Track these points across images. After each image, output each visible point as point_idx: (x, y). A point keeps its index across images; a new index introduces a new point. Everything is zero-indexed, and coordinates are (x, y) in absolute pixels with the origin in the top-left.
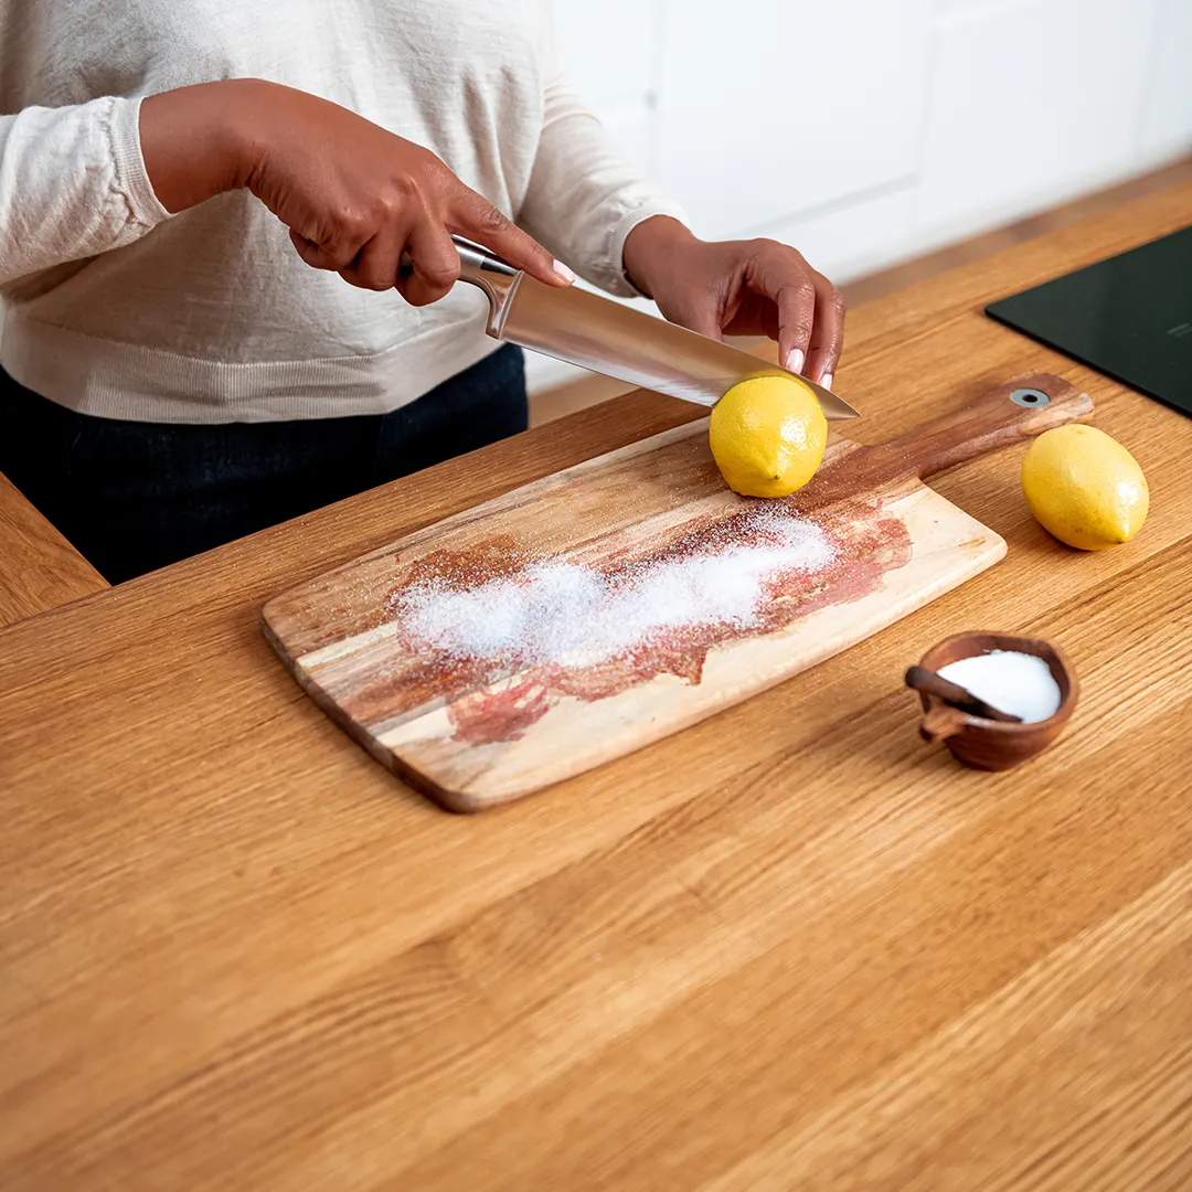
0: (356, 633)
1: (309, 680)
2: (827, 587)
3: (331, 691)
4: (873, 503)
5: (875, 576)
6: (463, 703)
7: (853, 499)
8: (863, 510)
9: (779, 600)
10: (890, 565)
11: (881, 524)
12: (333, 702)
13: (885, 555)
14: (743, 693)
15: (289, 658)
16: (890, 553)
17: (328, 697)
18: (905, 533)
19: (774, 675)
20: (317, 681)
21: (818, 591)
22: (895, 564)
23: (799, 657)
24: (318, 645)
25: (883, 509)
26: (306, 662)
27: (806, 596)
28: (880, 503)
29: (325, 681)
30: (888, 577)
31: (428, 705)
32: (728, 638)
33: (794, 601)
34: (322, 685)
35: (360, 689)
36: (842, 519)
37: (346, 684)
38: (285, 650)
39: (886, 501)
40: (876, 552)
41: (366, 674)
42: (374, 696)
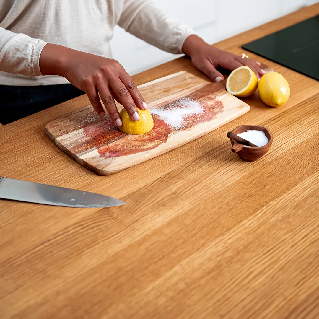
0: (71, 132)
1: (59, 143)
2: (201, 118)
3: (65, 146)
4: (213, 97)
5: (214, 115)
6: (102, 148)
7: (208, 96)
8: (211, 99)
9: (188, 121)
10: (218, 113)
11: (216, 102)
12: (66, 148)
13: (217, 110)
14: (179, 145)
15: (53, 138)
16: (218, 109)
17: (65, 147)
18: (222, 104)
19: (187, 140)
20: (62, 144)
21: (198, 119)
22: (219, 112)
23: (193, 136)
24: (61, 135)
25: (216, 98)
26: (58, 139)
27: (195, 120)
28: (215, 97)
29: (64, 143)
30: (217, 115)
31: (93, 149)
32: (174, 131)
33: (192, 122)
34: (63, 145)
35: (73, 145)
36: (205, 101)
37: (70, 144)
38: (52, 136)
39: (217, 97)
40: (214, 109)
41: (75, 142)
42: (78, 147)
